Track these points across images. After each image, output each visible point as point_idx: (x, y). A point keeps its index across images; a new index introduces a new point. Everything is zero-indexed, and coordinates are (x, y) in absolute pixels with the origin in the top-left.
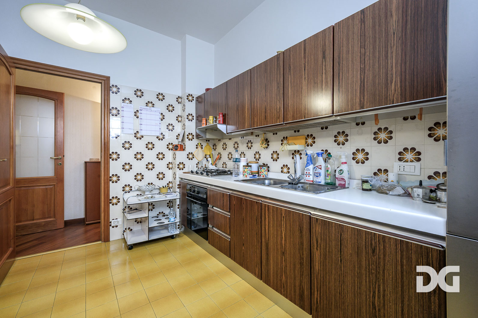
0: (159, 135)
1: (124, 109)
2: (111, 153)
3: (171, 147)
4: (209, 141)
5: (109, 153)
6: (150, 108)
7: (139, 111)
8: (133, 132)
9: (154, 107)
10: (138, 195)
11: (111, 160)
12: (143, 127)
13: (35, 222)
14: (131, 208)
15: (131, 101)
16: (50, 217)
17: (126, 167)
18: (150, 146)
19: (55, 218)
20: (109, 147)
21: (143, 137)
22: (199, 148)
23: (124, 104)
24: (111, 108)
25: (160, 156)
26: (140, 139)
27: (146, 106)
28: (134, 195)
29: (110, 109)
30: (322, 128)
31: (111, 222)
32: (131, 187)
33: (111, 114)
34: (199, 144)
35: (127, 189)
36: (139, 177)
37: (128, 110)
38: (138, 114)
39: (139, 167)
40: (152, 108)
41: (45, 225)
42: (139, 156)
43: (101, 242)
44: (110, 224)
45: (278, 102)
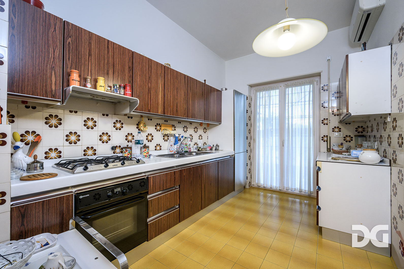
30: (179, 123)
45: (185, 104)
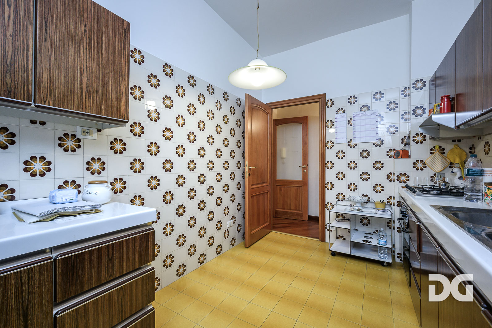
0: (375, 141)
1: (338, 120)
2: (326, 162)
3: (392, 153)
4: (459, 141)
5: (324, 162)
6: (365, 112)
7: (353, 118)
8: (346, 141)
9: (369, 110)
10: (351, 205)
11: (326, 168)
12: (356, 135)
13: (291, 211)
14: (344, 217)
15: (345, 110)
16: (300, 211)
17: (341, 176)
18: (365, 154)
19: (302, 211)
20: (324, 157)
21: (356, 145)
22: (437, 154)
23: (338, 115)
24: (326, 121)
25: (378, 165)
26: (354, 147)
27: (361, 111)
28: (347, 205)
29: (326, 123)
31: (326, 225)
32: (344, 196)
33: (326, 127)
34: (437, 147)
35: (341, 197)
36: (353, 187)
37: (342, 120)
38: (352, 122)
39: (353, 176)
40: (368, 112)
41: (296, 215)
42: (352, 165)
43: (318, 240)
44: (326, 227)
